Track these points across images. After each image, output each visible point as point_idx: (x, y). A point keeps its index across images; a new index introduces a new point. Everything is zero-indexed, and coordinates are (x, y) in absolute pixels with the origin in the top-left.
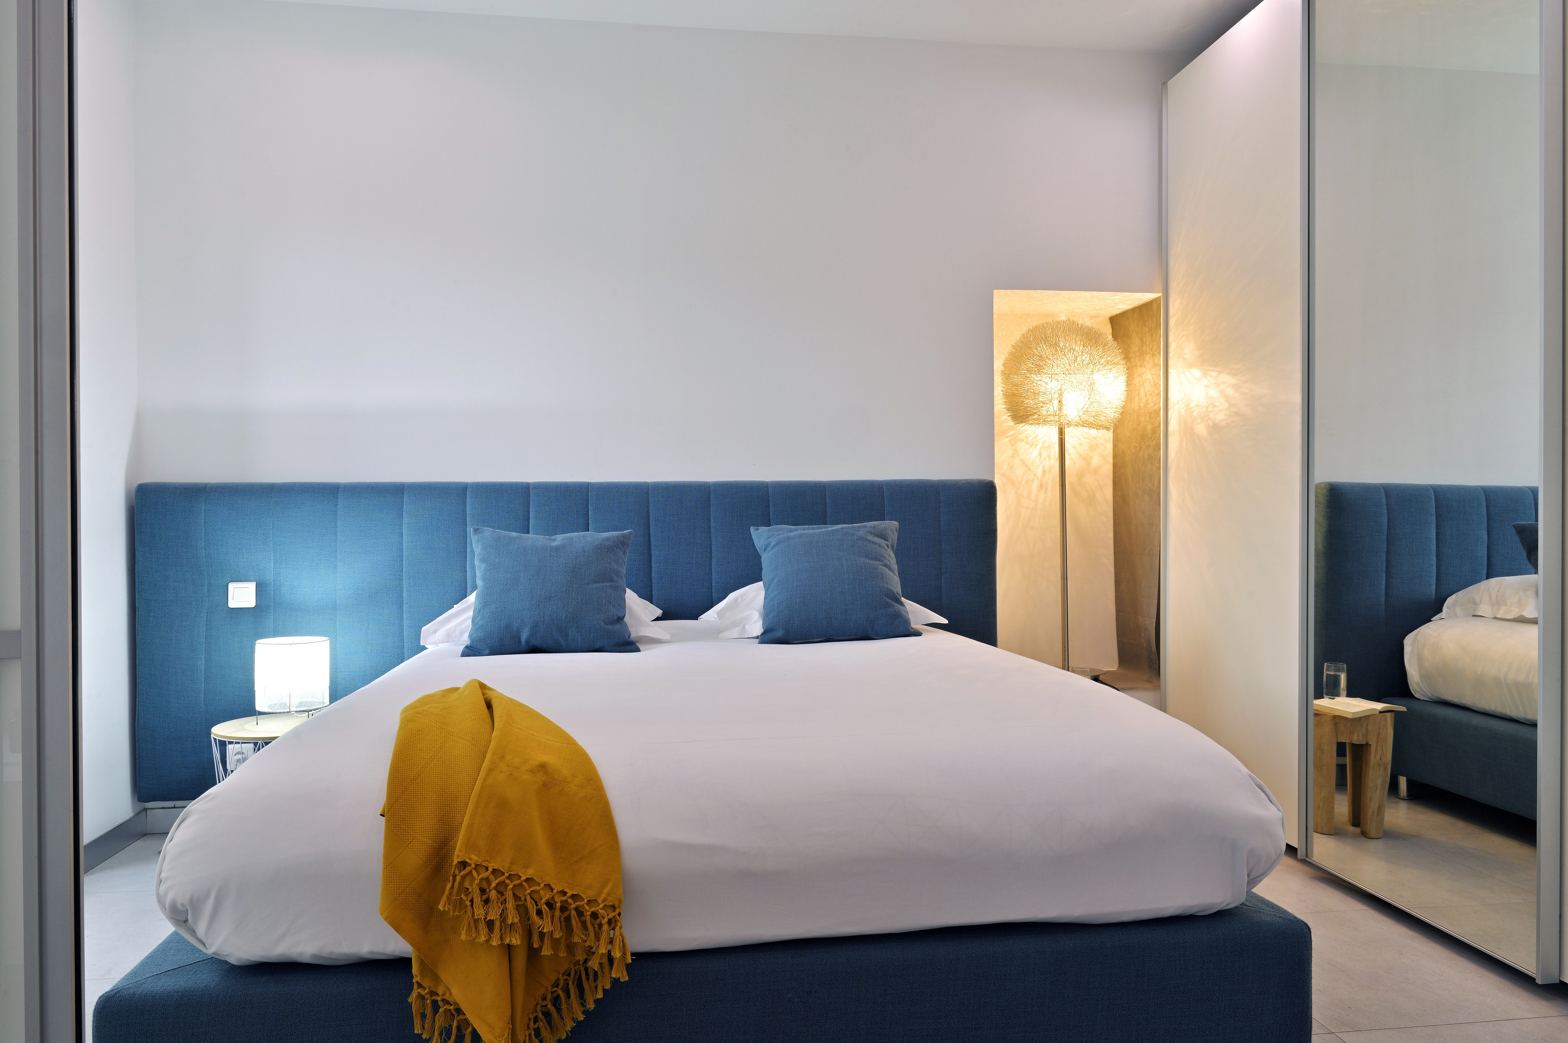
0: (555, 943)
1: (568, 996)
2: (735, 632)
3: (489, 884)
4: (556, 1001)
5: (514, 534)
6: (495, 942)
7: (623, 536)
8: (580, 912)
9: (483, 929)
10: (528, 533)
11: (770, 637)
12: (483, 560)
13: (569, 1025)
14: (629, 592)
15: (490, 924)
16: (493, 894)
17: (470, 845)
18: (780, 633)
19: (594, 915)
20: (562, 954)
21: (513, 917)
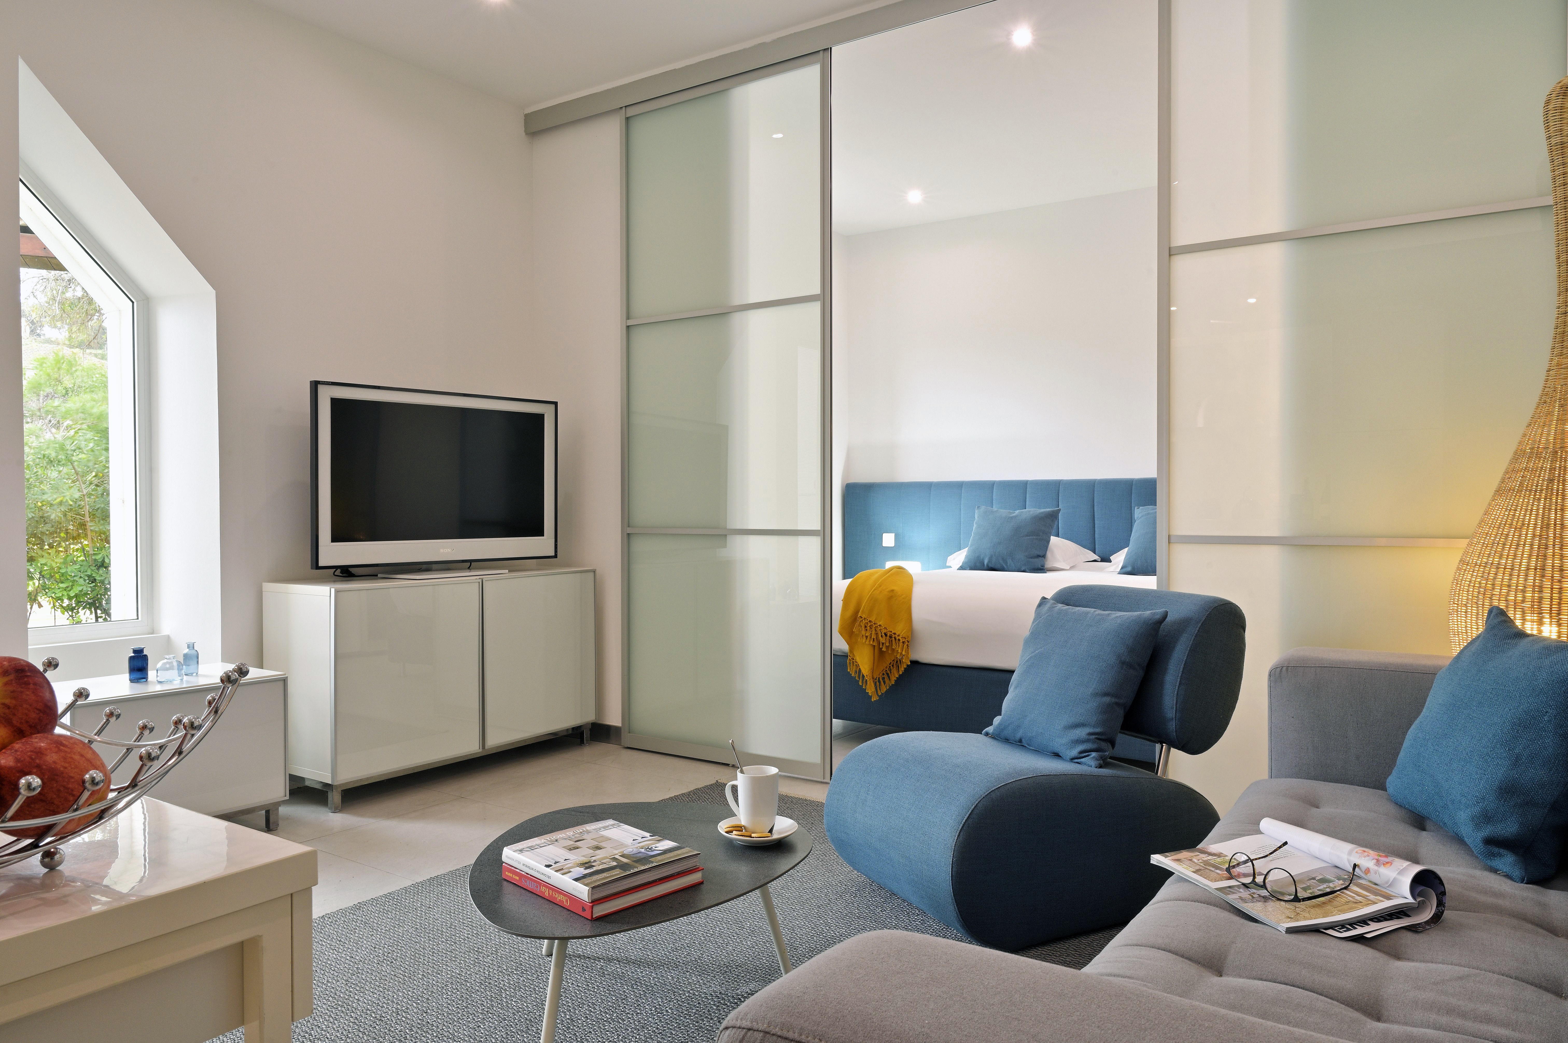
0: (888, 647)
1: (893, 667)
2: (1112, 569)
3: (868, 624)
4: (889, 668)
5: (995, 509)
6: (869, 643)
7: (1053, 511)
8: (900, 638)
9: (866, 638)
11: (1124, 570)
12: (976, 523)
13: (894, 679)
16: (868, 628)
17: (863, 611)
18: (1129, 569)
20: (890, 652)
21: (874, 636)
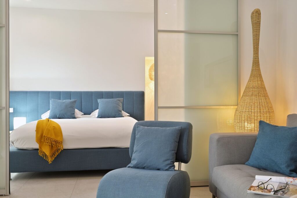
0: (55, 145)
1: (56, 152)
2: (93, 117)
4: (55, 153)
5: (57, 100)
6: (48, 144)
7: (75, 100)
8: (58, 142)
9: (47, 143)
10: (60, 100)
11: (99, 117)
12: (52, 104)
13: (56, 155)
14: (76, 109)
15: (47, 142)
16: (48, 139)
17: (45, 134)
18: (100, 116)
19: (59, 142)
20: (56, 146)
21: (50, 142)
